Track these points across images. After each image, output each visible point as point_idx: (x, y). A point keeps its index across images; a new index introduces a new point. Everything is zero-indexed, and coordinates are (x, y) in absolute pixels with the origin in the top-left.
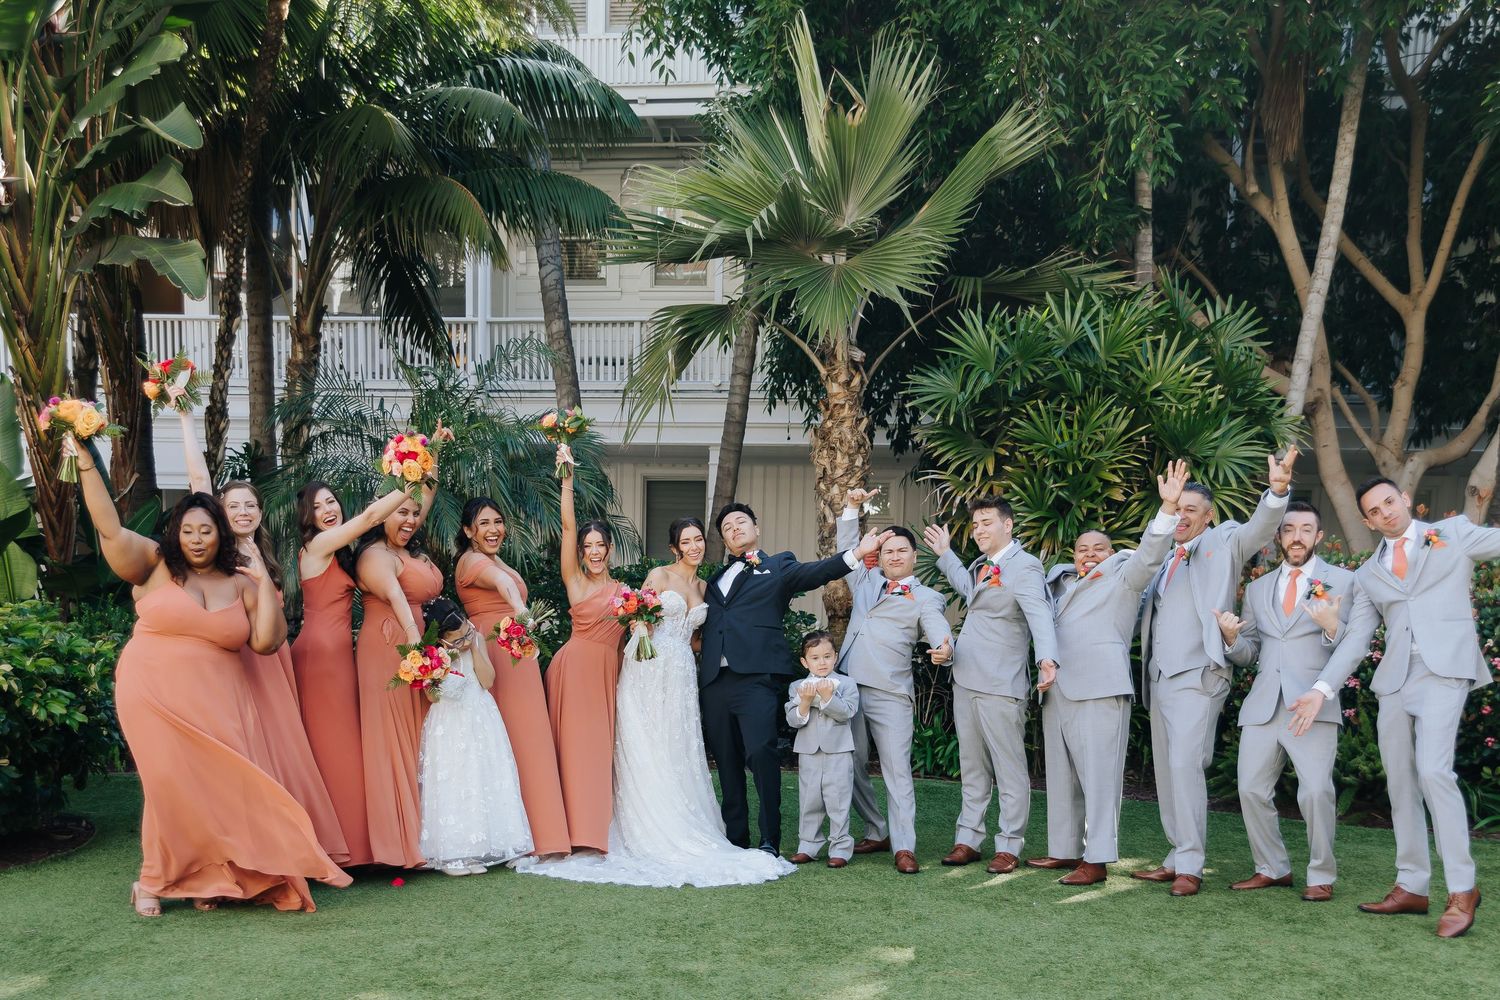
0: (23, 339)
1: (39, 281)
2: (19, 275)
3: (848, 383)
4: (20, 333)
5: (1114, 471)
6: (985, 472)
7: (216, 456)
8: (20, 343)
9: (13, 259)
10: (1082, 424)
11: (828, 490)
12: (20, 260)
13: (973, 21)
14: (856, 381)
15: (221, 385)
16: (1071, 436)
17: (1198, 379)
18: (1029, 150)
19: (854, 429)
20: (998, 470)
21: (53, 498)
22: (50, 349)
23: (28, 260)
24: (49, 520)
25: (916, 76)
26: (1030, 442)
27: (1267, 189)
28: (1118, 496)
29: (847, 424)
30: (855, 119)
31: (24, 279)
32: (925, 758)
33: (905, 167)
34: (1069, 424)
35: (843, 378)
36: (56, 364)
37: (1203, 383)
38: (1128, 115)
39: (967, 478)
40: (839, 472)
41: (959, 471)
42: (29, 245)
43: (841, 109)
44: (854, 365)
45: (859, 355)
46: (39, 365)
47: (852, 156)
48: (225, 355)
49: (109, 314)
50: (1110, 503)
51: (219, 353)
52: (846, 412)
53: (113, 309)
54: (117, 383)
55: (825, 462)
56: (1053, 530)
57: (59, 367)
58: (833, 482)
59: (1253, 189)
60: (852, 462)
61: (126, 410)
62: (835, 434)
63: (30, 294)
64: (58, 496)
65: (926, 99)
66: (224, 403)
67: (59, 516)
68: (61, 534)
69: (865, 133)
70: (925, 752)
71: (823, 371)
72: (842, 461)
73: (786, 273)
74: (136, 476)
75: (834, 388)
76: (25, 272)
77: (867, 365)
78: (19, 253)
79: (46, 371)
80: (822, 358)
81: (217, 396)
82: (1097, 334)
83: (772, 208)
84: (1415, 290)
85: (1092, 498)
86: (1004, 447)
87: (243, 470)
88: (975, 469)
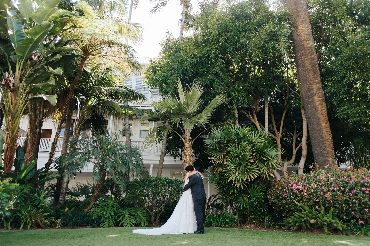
0: (9, 119)
1: (17, 106)
2: (12, 104)
3: (189, 143)
4: (9, 117)
5: (250, 156)
6: (221, 158)
7: (53, 153)
8: (8, 120)
9: (11, 101)
10: (241, 148)
11: (185, 164)
12: (13, 101)
13: (209, 83)
14: (191, 143)
15: (57, 138)
16: (239, 150)
17: (263, 140)
18: (222, 102)
19: (190, 152)
20: (224, 157)
21: (9, 157)
22: (16, 122)
23: (15, 101)
24: (6, 162)
25: (201, 88)
26: (231, 151)
27: (253, 118)
28: (252, 161)
29: (189, 151)
30: (190, 93)
31: (13, 105)
32: (215, 222)
33: (198, 105)
34: (238, 148)
35: (188, 142)
36: (16, 125)
37: (264, 140)
38: (238, 97)
39: (218, 159)
40: (188, 161)
41: (216, 157)
42: (16, 98)
43: (188, 91)
44: (190, 140)
45: (191, 138)
46: (12, 125)
47: (190, 101)
48: (59, 131)
49: (33, 118)
50: (251, 162)
51: (58, 131)
52: (189, 149)
53: (34, 118)
54: (32, 133)
55: (185, 159)
56: (239, 168)
57: (17, 126)
58: (187, 163)
59: (251, 117)
60: (190, 159)
61: (33, 140)
62: (187, 153)
63: (14, 109)
64: (10, 157)
65: (202, 93)
66: (57, 142)
67: (9, 162)
68: (9, 166)
69: (192, 96)
70: (214, 221)
71: (184, 141)
72: (188, 158)
73: (181, 117)
74: (32, 155)
75: (186, 144)
76: (14, 104)
77: (192, 140)
78: (13, 99)
79: (14, 126)
80: (184, 139)
81: (56, 140)
82: (240, 132)
83: (177, 106)
84: (277, 136)
85: (247, 161)
86: (225, 152)
87: (58, 161)
88: (219, 157)
